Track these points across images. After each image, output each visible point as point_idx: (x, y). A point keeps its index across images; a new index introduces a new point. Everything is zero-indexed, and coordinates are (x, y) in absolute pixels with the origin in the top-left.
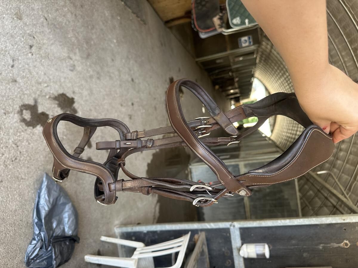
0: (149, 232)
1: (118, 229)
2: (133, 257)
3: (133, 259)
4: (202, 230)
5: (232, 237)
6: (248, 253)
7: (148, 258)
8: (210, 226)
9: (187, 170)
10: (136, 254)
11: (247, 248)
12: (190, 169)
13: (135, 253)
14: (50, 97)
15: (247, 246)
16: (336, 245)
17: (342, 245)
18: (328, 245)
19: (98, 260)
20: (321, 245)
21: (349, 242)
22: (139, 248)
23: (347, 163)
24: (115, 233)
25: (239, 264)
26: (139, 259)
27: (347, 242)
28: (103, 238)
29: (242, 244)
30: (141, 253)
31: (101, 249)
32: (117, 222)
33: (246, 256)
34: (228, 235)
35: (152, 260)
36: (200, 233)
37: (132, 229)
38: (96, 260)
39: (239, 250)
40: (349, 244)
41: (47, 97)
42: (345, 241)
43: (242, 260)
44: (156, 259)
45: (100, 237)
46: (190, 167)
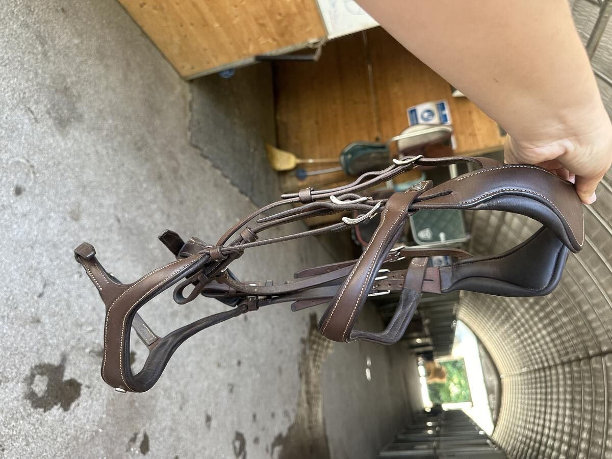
14: (91, 351)
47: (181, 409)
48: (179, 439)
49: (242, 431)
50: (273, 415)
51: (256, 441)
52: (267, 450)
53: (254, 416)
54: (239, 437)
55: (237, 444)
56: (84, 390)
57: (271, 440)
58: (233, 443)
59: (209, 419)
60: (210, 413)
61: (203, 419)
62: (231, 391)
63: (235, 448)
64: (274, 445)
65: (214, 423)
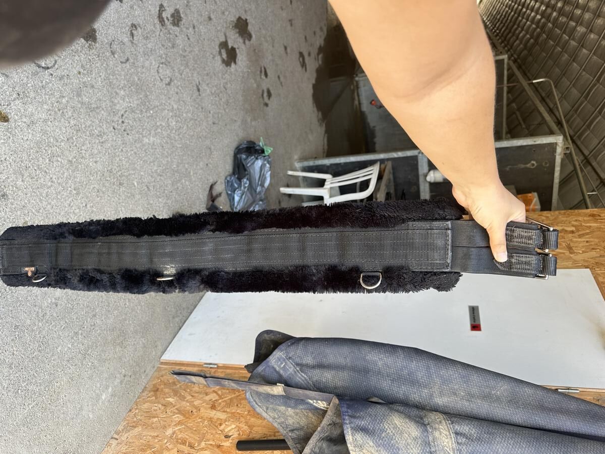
0: (332, 165)
1: (299, 163)
2: (325, 187)
3: (326, 189)
4: (388, 160)
5: (420, 164)
6: (435, 177)
7: (336, 187)
8: (398, 155)
9: (353, 84)
10: (327, 185)
11: (434, 174)
12: (357, 82)
13: (326, 183)
14: (232, 27)
15: (434, 172)
16: (522, 166)
17: (528, 165)
18: (515, 167)
19: (293, 191)
20: (509, 167)
21: (537, 162)
22: (329, 179)
23: (594, 54)
24: (296, 167)
25: (424, 189)
26: (331, 188)
27: (534, 162)
28: (290, 173)
29: (429, 171)
30: (332, 183)
31: (289, 183)
32: (296, 157)
33: (432, 181)
34: (416, 162)
35: (338, 189)
36: (386, 162)
37: (314, 163)
38: (291, 191)
39: (426, 176)
40: (536, 165)
41: (231, 27)
42: (533, 162)
43: (427, 185)
44: (340, 187)
45: (287, 172)
46: (357, 79)
47: (273, 46)
48: (277, 65)
49: (301, 51)
50: (315, 33)
51: (309, 54)
52: (315, 59)
53: (306, 38)
54: (301, 55)
55: (301, 59)
56: (237, 51)
57: (316, 51)
58: (299, 59)
59: (286, 48)
60: (285, 44)
61: (283, 49)
62: (291, 25)
63: (300, 62)
64: (318, 54)
65: (289, 50)
